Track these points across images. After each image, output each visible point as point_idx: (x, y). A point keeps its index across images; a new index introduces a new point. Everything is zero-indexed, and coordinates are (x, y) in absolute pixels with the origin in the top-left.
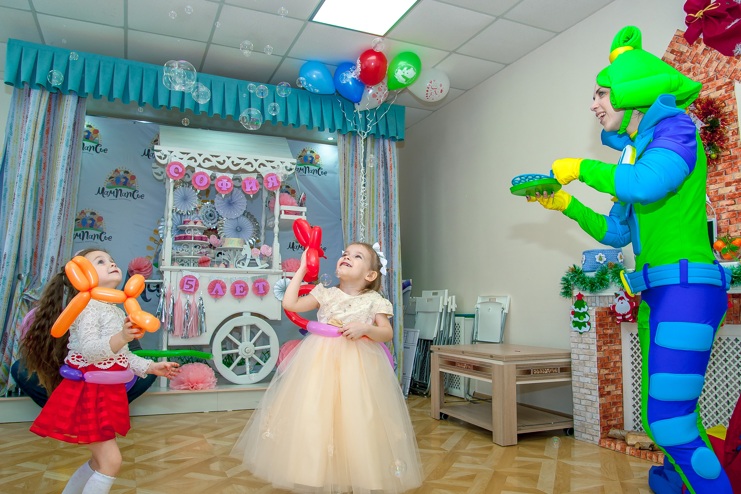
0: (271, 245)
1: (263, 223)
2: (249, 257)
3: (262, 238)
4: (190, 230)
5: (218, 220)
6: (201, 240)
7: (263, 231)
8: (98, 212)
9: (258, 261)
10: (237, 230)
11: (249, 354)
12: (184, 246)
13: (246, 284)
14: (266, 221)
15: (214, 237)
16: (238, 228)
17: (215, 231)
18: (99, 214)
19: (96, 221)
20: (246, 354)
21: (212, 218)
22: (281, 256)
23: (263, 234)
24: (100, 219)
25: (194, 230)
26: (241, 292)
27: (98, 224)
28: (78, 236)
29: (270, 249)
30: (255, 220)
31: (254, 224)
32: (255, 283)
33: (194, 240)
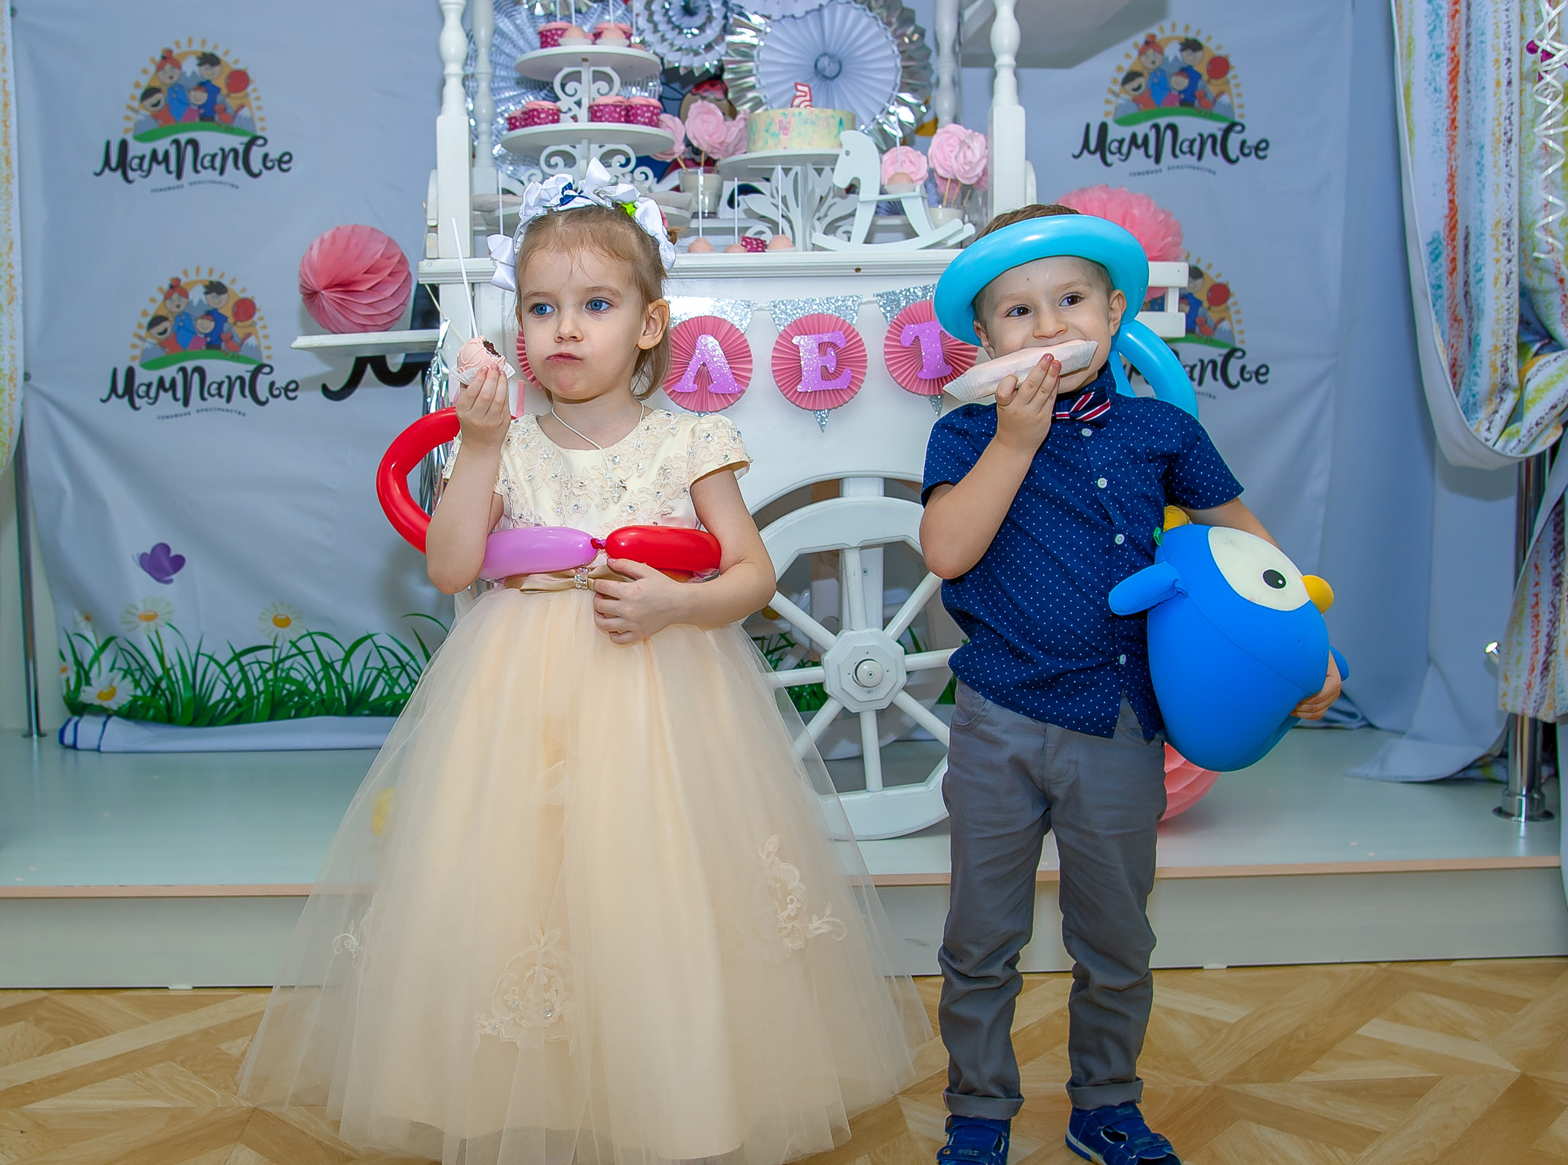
0: (982, 125)
1: (947, 29)
2: (869, 193)
3: (944, 103)
4: (576, 77)
5: (726, 30)
6: (628, 121)
7: (944, 67)
8: (226, 53)
9: (915, 211)
10: (819, 73)
11: (881, 693)
12: (553, 160)
13: (850, 333)
14: (960, 15)
15: (710, 112)
16: (824, 62)
17: (713, 80)
18: (234, 58)
19: (224, 91)
20: (860, 695)
21: (699, 19)
22: (1032, 178)
23: (946, 80)
24: (239, 80)
25: (598, 76)
26: (826, 375)
27: (232, 102)
28: (159, 163)
29: (978, 143)
30: (907, 18)
31: (904, 35)
32: (897, 327)
33: (592, 120)
